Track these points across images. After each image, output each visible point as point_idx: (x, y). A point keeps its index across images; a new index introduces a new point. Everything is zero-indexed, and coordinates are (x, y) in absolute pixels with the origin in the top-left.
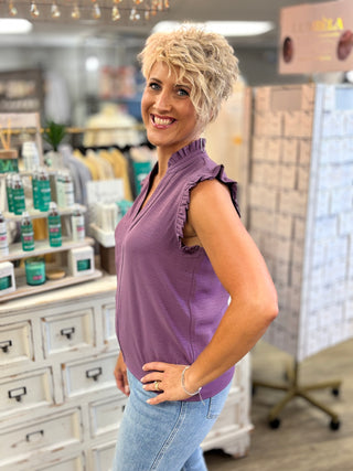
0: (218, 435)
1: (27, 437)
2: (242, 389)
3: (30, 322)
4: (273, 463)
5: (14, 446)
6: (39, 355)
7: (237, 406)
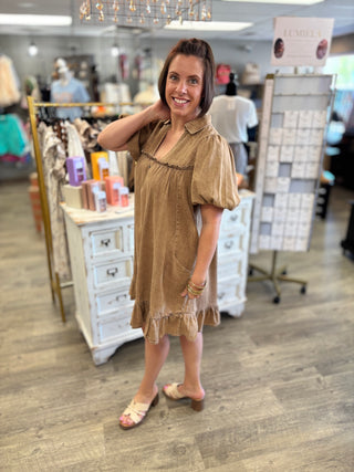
0: (226, 303)
1: (117, 299)
2: (241, 275)
3: (121, 228)
4: (259, 321)
5: (110, 303)
6: (126, 248)
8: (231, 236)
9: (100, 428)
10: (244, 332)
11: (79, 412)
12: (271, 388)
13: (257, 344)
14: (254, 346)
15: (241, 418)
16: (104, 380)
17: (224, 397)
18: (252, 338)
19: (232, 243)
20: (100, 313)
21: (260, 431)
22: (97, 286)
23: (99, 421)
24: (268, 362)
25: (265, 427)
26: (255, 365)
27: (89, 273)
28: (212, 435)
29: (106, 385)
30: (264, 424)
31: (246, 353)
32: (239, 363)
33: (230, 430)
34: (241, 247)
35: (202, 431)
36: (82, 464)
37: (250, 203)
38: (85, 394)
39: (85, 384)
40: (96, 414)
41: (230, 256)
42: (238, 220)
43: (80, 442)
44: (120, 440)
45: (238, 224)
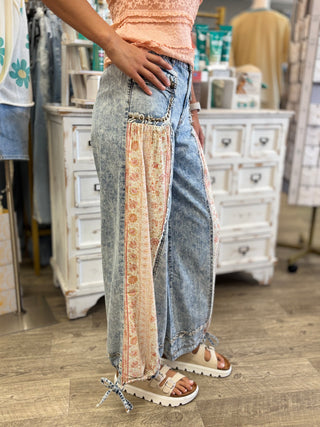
0: (250, 262)
2: (271, 224)
4: (293, 290)
5: (95, 232)
7: (268, 239)
8: (259, 165)
9: (66, 383)
10: (272, 300)
11: (40, 364)
12: (309, 360)
13: (291, 313)
14: (285, 314)
15: (264, 388)
16: (78, 335)
17: (241, 364)
18: (284, 307)
19: (260, 175)
20: (82, 244)
21: (291, 404)
22: (79, 203)
23: (66, 376)
24: (304, 332)
25: (298, 401)
26: (285, 334)
27: (70, 183)
28: (222, 403)
29: (81, 340)
30: (297, 397)
31: (275, 321)
32: (265, 331)
33: (248, 400)
34: (272, 184)
35: (208, 398)
36: (34, 421)
37: (286, 123)
38: (51, 347)
39: (53, 337)
40: (62, 368)
41: (257, 193)
42: (270, 144)
43: (36, 395)
44: (91, 399)
45: (268, 150)
